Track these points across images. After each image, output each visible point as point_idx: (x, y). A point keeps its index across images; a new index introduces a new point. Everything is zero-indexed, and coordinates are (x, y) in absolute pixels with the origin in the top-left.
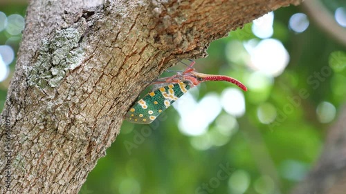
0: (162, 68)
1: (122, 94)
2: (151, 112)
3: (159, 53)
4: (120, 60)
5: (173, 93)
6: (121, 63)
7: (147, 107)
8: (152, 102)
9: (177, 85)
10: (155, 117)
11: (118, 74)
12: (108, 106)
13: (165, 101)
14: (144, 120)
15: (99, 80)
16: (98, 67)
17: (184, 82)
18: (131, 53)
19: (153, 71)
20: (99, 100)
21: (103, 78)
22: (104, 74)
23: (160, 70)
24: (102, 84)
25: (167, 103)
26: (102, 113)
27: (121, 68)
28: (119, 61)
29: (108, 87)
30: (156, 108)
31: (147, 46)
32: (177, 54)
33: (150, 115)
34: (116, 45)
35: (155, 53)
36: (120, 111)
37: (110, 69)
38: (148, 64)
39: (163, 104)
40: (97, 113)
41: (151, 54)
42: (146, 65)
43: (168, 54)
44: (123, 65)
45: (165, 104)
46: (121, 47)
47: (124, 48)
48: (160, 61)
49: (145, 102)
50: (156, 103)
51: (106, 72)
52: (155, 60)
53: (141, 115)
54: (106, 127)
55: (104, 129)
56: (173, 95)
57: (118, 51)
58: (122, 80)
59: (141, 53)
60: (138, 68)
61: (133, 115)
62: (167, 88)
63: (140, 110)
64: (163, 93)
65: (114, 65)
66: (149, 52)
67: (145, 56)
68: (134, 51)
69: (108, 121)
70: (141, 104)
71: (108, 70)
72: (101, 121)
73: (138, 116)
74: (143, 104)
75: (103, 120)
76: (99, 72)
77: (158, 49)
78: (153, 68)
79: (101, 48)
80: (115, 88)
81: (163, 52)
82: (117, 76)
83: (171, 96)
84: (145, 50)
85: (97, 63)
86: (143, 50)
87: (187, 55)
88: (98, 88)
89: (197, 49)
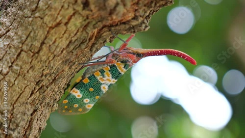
0: (93, 44)
1: (46, 76)
2: (86, 100)
3: (89, 23)
4: (41, 32)
5: (111, 75)
6: (43, 36)
7: (81, 96)
8: (87, 90)
9: (114, 66)
10: (92, 105)
11: (39, 51)
12: (28, 91)
13: (102, 86)
14: (80, 110)
15: (17, 58)
16: (16, 42)
17: (122, 62)
18: (54, 24)
19: (83, 46)
20: (16, 83)
21: (22, 56)
22: (22, 50)
23: (92, 47)
24: (20, 63)
25: (104, 88)
26: (21, 100)
27: (43, 43)
28: (41, 34)
29: (28, 67)
30: (92, 95)
31: (74, 14)
32: (111, 26)
33: (86, 104)
34: (37, 15)
35: (85, 23)
36: (44, 98)
37: (30, 44)
38: (75, 38)
39: (100, 89)
40: (15, 99)
41: (79, 25)
42: (74, 39)
43: (100, 25)
44: (46, 38)
45: (102, 89)
46: (42, 16)
47: (46, 17)
48: (90, 34)
49: (79, 91)
50: (92, 89)
51: (25, 48)
52: (84, 33)
53: (76, 106)
54: (27, 118)
55: (23, 120)
56: (110, 78)
57: (39, 22)
58: (44, 58)
59: (66, 24)
60: (63, 43)
61: (66, 107)
62: (102, 72)
63: (73, 100)
64: (98, 78)
65: (35, 39)
66: (77, 22)
67: (72, 27)
68: (58, 21)
69: (28, 110)
70: (74, 94)
71: (27, 45)
72: (19, 109)
73: (72, 107)
74: (77, 93)
75: (22, 109)
76: (16, 48)
77: (87, 18)
78: (82, 43)
79: (19, 19)
80: (37, 68)
81: (94, 22)
82: (38, 52)
83: (108, 80)
84: (73, 20)
85: (15, 37)
86: (69, 19)
87: (123, 26)
88: (15, 67)
89: (135, 18)
